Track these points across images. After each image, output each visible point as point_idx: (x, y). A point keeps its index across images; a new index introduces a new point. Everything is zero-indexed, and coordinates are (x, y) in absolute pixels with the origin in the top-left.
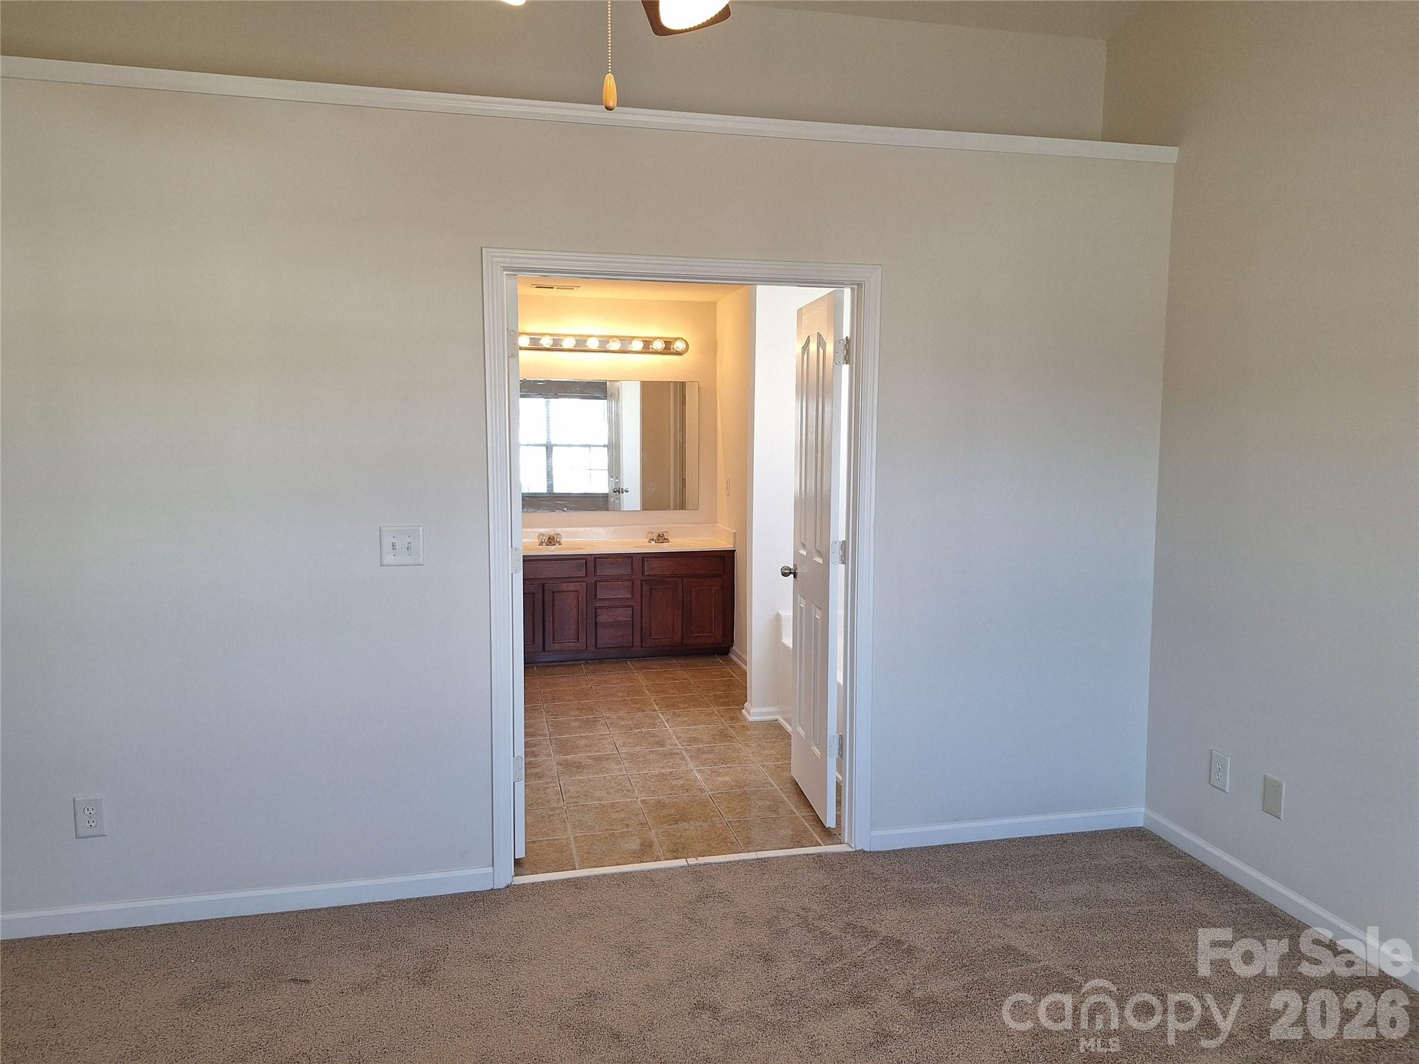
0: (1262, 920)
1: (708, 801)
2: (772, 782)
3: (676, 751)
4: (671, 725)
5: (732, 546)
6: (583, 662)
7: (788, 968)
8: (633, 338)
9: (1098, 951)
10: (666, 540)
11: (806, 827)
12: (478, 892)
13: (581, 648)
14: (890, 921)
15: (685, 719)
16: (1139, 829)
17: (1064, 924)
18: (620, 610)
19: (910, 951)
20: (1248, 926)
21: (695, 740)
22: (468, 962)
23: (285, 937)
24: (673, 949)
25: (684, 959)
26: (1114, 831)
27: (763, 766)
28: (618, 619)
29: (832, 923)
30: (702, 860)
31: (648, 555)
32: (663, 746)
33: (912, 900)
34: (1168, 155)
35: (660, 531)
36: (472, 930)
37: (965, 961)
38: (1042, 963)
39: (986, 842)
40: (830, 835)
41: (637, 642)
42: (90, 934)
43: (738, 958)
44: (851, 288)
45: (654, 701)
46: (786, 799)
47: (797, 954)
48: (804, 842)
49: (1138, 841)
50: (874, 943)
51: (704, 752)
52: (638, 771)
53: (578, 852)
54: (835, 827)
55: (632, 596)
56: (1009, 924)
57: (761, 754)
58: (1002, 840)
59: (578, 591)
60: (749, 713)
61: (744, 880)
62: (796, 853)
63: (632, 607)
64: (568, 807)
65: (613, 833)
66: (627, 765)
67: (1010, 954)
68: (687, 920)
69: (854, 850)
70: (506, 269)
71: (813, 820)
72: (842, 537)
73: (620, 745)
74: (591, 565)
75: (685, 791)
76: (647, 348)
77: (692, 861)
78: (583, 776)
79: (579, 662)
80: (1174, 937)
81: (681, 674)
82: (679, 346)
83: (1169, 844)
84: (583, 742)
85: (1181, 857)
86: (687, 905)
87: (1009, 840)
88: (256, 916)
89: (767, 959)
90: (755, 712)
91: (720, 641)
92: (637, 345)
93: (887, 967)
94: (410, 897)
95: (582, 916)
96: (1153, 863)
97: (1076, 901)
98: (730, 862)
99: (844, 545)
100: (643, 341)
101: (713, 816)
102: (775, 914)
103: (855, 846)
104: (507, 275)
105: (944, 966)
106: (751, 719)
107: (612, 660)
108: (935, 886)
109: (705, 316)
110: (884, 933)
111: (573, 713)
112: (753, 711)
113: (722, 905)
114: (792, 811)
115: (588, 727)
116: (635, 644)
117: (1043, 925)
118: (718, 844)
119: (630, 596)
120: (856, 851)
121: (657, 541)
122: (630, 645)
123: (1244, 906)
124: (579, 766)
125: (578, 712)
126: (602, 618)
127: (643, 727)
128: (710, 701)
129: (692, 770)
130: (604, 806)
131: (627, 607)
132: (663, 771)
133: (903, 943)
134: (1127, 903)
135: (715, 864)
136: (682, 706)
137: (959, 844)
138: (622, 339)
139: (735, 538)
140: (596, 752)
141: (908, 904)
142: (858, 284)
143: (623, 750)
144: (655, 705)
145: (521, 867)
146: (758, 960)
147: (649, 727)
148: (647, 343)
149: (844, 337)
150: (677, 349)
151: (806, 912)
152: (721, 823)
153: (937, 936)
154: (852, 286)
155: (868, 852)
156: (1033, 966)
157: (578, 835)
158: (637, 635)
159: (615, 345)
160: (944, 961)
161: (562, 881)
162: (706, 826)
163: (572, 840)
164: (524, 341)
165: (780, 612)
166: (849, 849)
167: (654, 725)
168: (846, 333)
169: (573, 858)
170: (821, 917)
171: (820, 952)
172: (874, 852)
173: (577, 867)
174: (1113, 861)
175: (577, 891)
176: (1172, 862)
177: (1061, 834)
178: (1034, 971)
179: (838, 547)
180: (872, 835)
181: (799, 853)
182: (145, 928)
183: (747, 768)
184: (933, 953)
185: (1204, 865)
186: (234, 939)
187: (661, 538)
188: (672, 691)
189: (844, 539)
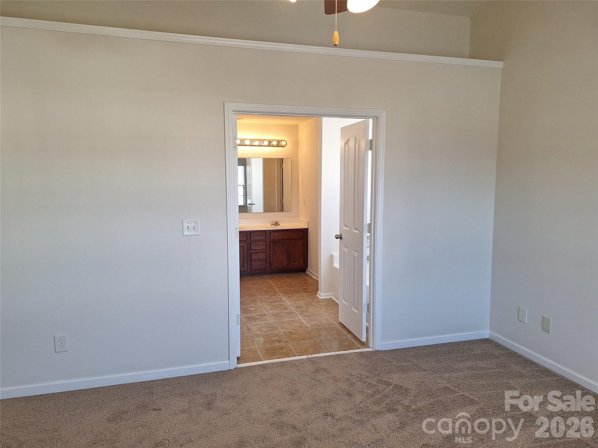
0: (544, 374)
1: (310, 331)
2: (335, 323)
3: (293, 312)
4: (288, 301)
5: (307, 227)
6: (246, 276)
7: (358, 398)
8: (265, 140)
9: (482, 388)
10: (278, 225)
11: (353, 341)
12: (223, 371)
13: (245, 270)
14: (395, 378)
15: (293, 298)
16: (487, 339)
17: (466, 377)
18: (261, 254)
19: (406, 390)
20: (539, 376)
21: (300, 307)
22: (226, 399)
23: (146, 392)
24: (310, 392)
25: (315, 396)
26: (478, 340)
27: (330, 317)
28: (260, 258)
29: (373, 380)
30: (313, 356)
31: (272, 231)
32: (286, 309)
33: (402, 369)
34: (500, 65)
35: (276, 221)
36: (225, 387)
37: (429, 393)
38: (460, 393)
39: (427, 346)
40: (364, 344)
41: (268, 267)
42: (62, 393)
43: (337, 394)
44: (373, 119)
45: (279, 291)
46: (342, 330)
47: (361, 392)
48: (354, 347)
49: (488, 344)
50: (391, 387)
51: (304, 312)
52: (279, 320)
53: (261, 354)
54: (366, 341)
55: (266, 248)
56: (444, 378)
57: (328, 312)
58: (434, 345)
59: (243, 246)
60: (320, 295)
61: (333, 363)
62: (352, 352)
63: (266, 252)
64: (253, 335)
65: (274, 346)
66: (273, 317)
67: (447, 390)
68: (313, 380)
69: (375, 350)
70: (233, 111)
71: (355, 339)
72: (368, 222)
73: (269, 310)
74: (249, 236)
75: (300, 328)
76: (270, 145)
77: (310, 356)
78: (256, 323)
79: (244, 276)
80: (510, 381)
81: (287, 280)
82: (283, 143)
83: (501, 345)
84: (253, 309)
85: (507, 350)
86: (312, 374)
87: (437, 345)
88: (132, 383)
89: (349, 395)
90: (322, 295)
91: (302, 266)
92: (266, 143)
93: (399, 397)
94: (195, 374)
95: (269, 379)
96: (496, 352)
97: (468, 368)
98: (325, 356)
99: (370, 225)
100: (268, 141)
101: (314, 338)
102: (348, 376)
103: (375, 348)
104: (234, 113)
105: (421, 396)
106: (321, 298)
107: (258, 275)
108: (411, 364)
109: (294, 130)
110: (394, 383)
111: (246, 297)
112: (322, 294)
113: (326, 374)
114: (346, 335)
115: (253, 302)
116: (267, 268)
117: (457, 378)
118: (318, 349)
119: (265, 248)
120: (376, 351)
121: (275, 225)
122: (265, 268)
123: (536, 368)
124: (254, 319)
125: (248, 297)
126: (254, 257)
127: (277, 302)
128: (302, 291)
129: (301, 319)
130: (268, 335)
131: (264, 252)
132: (289, 320)
133: (403, 387)
134: (489, 369)
135: (319, 357)
136: (291, 293)
137: (416, 347)
138: (260, 140)
139: (308, 224)
140: (259, 312)
141: (401, 371)
142: (376, 117)
143: (270, 312)
144: (280, 293)
145: (239, 360)
146: (346, 395)
147: (279, 302)
148: (270, 142)
149: (369, 139)
150: (282, 145)
151: (361, 375)
152: (318, 340)
153: (416, 384)
154: (373, 118)
155: (381, 351)
156: (457, 394)
157: (259, 347)
158: (268, 264)
159: (257, 143)
160: (421, 393)
161: (257, 366)
162: (312, 341)
163: (258, 349)
164: (238, 142)
165: (332, 253)
166: (373, 350)
167: (282, 301)
168: (370, 137)
169: (260, 356)
170: (367, 377)
171: (370, 391)
172: (383, 351)
173: (262, 359)
174: (480, 352)
175: (265, 370)
176: (504, 352)
177: (457, 342)
178: (458, 396)
179: (367, 226)
180: (382, 344)
181: (353, 352)
182: (85, 390)
183: (324, 318)
184: (416, 390)
185: (516, 353)
186: (125, 393)
187: (277, 224)
188: (286, 287)
189: (369, 223)
